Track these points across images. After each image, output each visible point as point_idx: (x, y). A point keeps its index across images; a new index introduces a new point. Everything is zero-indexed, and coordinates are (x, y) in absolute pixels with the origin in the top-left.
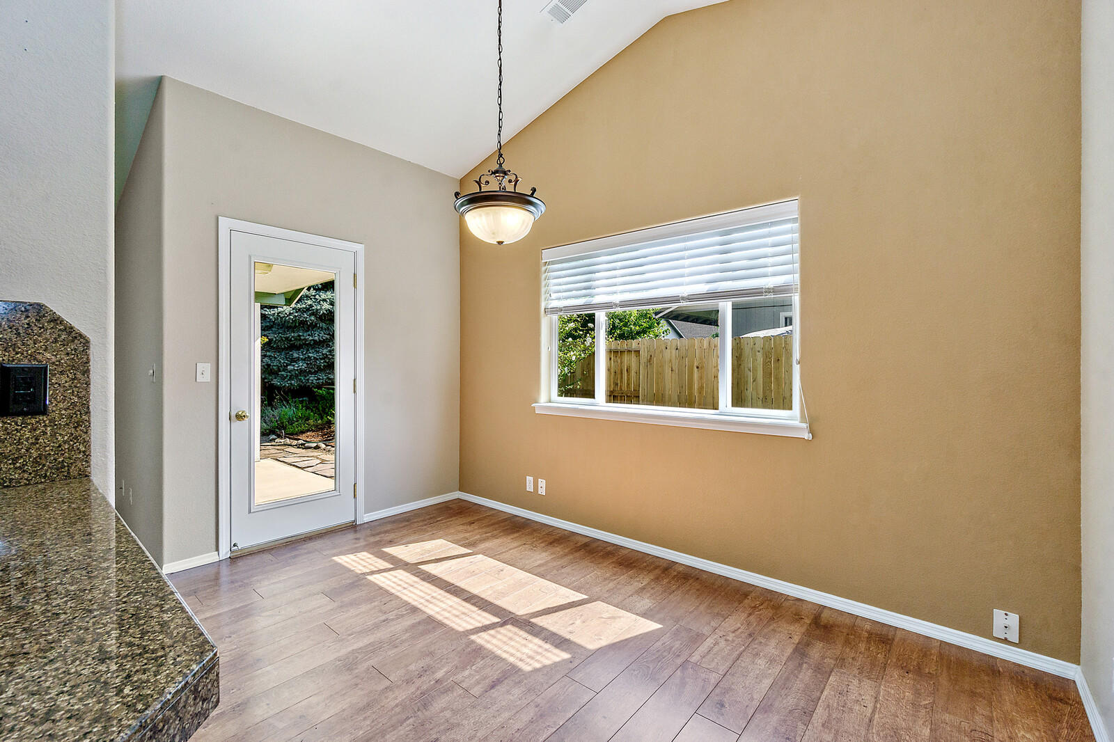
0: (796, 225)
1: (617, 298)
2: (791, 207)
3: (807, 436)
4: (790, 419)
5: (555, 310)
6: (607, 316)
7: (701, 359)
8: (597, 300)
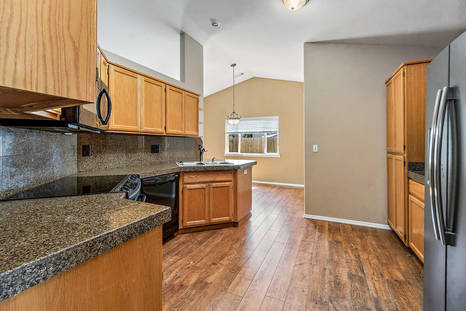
0: (278, 121)
1: (244, 131)
2: (277, 117)
3: (280, 157)
4: (276, 155)
5: (228, 133)
6: (241, 135)
7: (251, 143)
8: (239, 131)
